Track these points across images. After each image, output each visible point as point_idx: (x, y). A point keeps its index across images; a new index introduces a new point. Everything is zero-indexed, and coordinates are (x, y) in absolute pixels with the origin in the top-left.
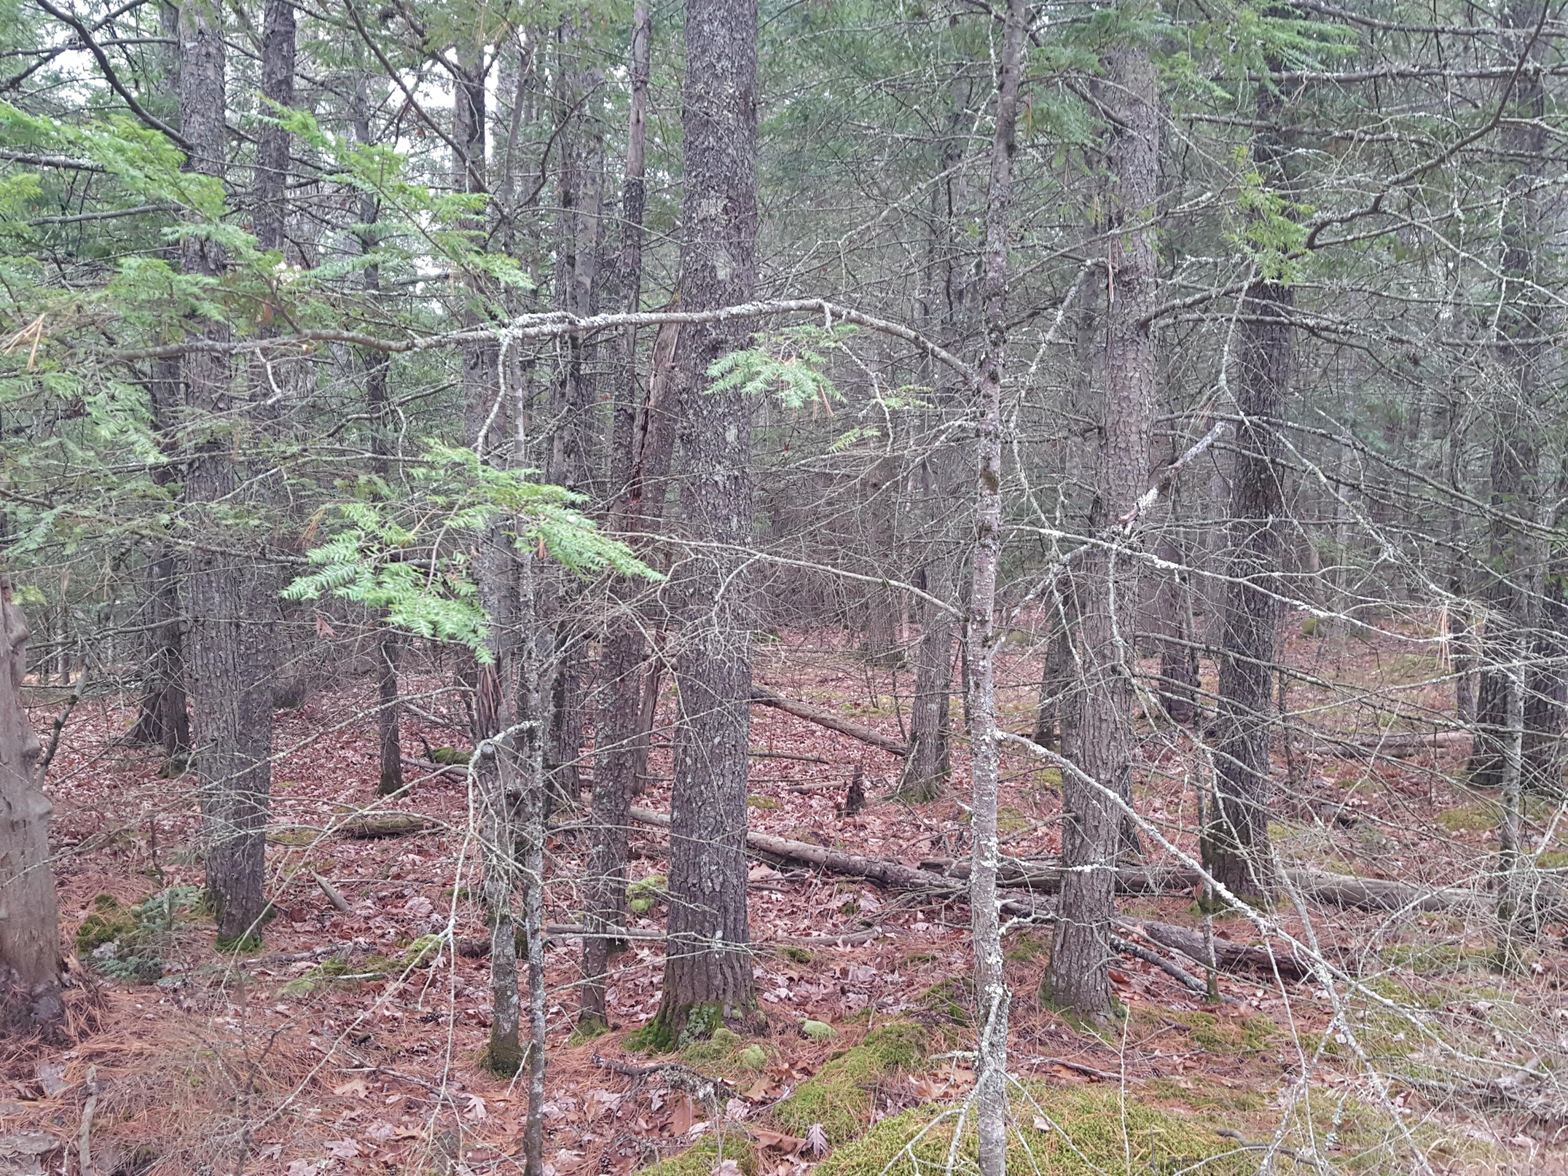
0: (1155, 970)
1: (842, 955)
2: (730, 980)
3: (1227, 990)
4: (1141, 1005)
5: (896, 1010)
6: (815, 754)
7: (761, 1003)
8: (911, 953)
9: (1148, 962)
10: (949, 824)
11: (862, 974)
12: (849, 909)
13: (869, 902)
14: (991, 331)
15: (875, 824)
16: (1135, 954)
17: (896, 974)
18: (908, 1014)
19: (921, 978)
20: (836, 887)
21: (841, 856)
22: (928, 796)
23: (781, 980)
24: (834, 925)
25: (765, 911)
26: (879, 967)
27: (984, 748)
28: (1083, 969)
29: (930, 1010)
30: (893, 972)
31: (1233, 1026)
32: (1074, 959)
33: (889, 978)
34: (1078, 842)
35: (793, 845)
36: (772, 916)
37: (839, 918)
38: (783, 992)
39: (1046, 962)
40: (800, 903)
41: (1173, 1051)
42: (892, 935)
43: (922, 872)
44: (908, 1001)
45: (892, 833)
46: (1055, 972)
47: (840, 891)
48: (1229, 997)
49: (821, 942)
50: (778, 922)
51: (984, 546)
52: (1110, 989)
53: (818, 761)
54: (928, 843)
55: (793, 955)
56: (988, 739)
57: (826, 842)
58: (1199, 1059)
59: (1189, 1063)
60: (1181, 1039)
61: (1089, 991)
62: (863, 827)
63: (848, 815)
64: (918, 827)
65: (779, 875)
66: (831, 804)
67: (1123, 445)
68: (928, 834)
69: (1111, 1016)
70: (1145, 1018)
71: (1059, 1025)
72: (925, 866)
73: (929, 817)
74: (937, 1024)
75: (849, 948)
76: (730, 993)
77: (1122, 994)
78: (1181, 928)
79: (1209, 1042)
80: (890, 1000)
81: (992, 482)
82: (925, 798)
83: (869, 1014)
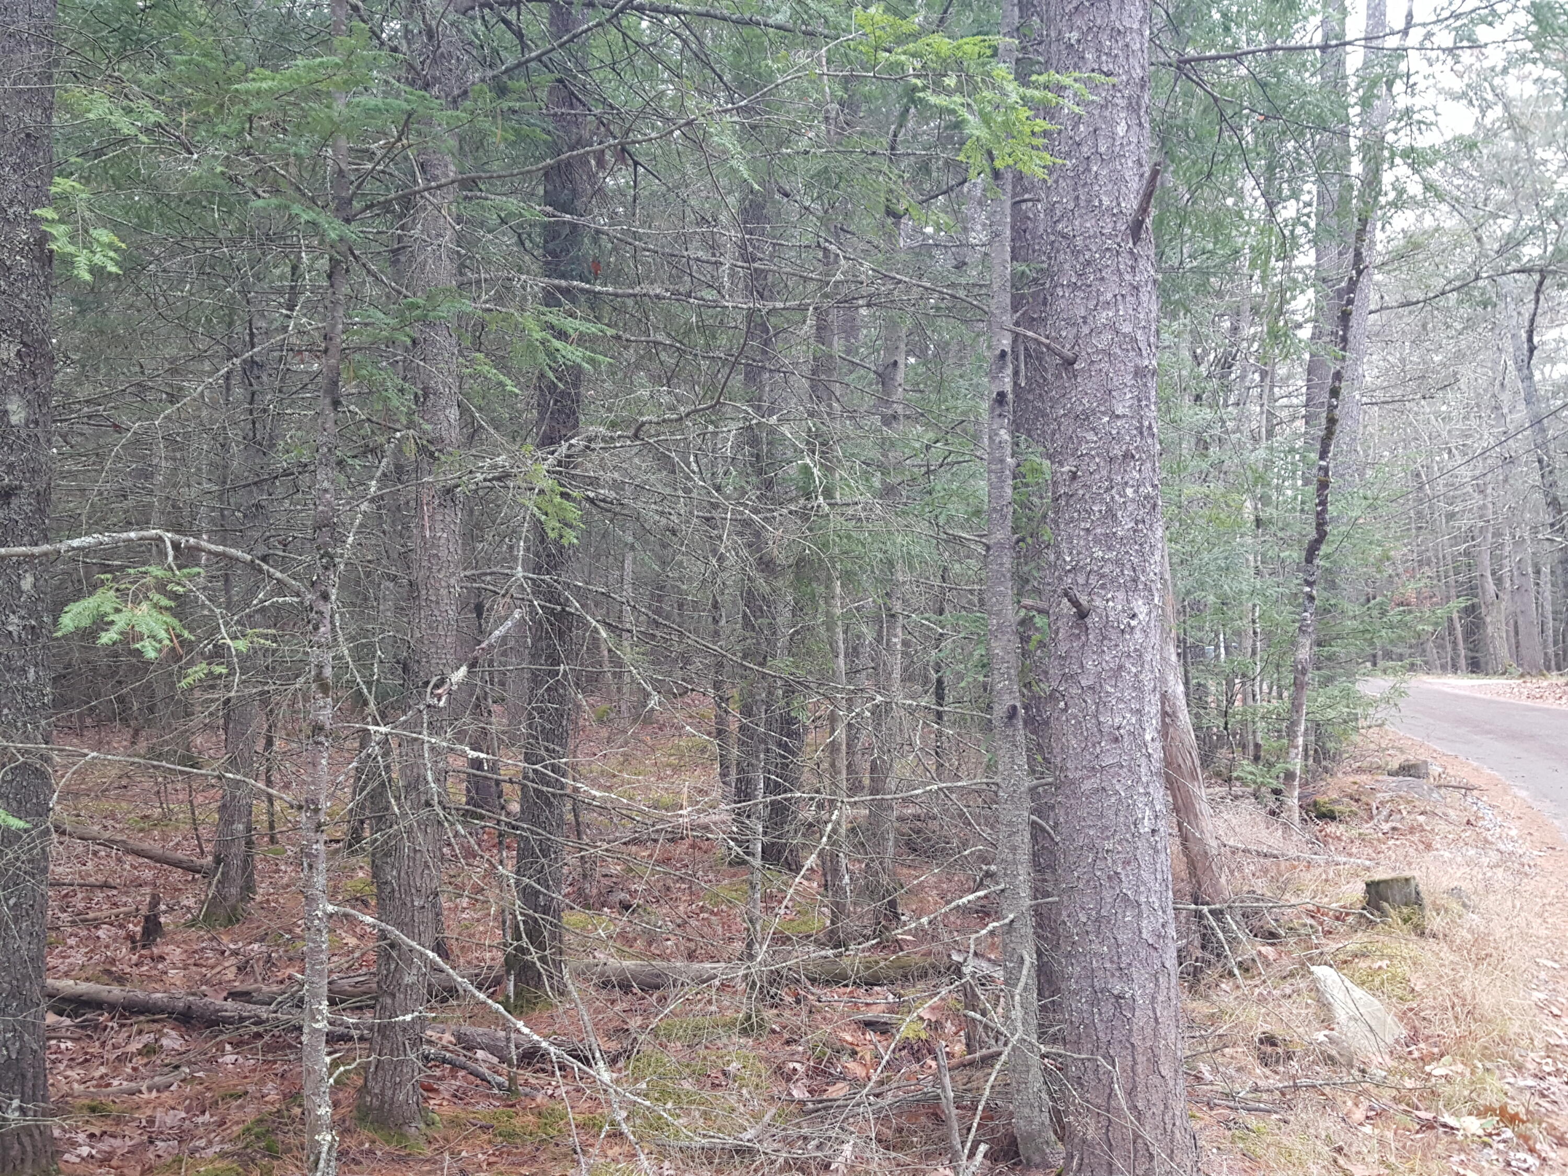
0: (461, 1073)
1: (148, 1102)
2: (29, 1148)
3: (526, 1082)
4: (448, 1110)
5: (210, 1152)
6: (101, 878)
7: (62, 1166)
8: (222, 1091)
9: (456, 1067)
10: (256, 946)
11: (170, 1119)
12: (148, 1051)
13: (172, 1040)
14: (322, 557)
15: (175, 953)
16: (444, 1061)
17: (207, 1114)
18: (223, 1155)
19: (235, 1115)
20: (135, 1028)
21: (140, 995)
22: (232, 919)
23: (81, 1137)
24: (135, 1069)
25: (54, 1062)
26: (188, 1110)
27: (317, 922)
28: (397, 1086)
29: (246, 1148)
30: (203, 1113)
31: (531, 1117)
32: (388, 1078)
33: (200, 1120)
34: (393, 967)
35: (83, 987)
36: (62, 1067)
37: (139, 1061)
38: (85, 1151)
39: (360, 1082)
40: (95, 1048)
41: (478, 1149)
42: (201, 1074)
43: (230, 1004)
44: (222, 1142)
45: (194, 959)
46: (369, 1093)
47: (140, 1032)
48: (528, 1090)
49: (123, 1092)
50: (69, 1073)
51: (317, 743)
52: (421, 1100)
53: (105, 886)
54: (234, 969)
55: (93, 1109)
56: (320, 914)
57: (121, 980)
58: (501, 1154)
59: (492, 1159)
60: (486, 1137)
61: (401, 1106)
62: (162, 958)
63: (144, 947)
64: (223, 952)
65: (68, 1022)
66: (122, 933)
67: (433, 598)
68: (233, 960)
69: (422, 1126)
70: (454, 1122)
71: (373, 1142)
72: (234, 995)
73: (236, 942)
74: (253, 1160)
75: (154, 1094)
76: (29, 1163)
77: (432, 1102)
78: (486, 1030)
79: (510, 1135)
80: (202, 1143)
81: (324, 688)
82: (230, 921)
83: (181, 1161)
